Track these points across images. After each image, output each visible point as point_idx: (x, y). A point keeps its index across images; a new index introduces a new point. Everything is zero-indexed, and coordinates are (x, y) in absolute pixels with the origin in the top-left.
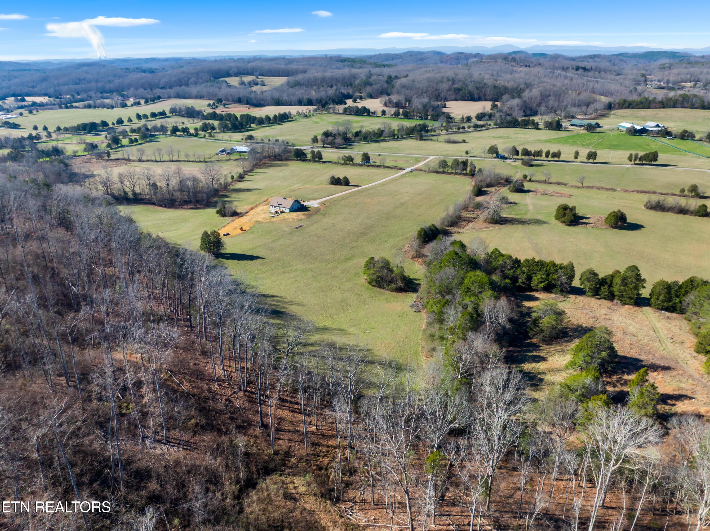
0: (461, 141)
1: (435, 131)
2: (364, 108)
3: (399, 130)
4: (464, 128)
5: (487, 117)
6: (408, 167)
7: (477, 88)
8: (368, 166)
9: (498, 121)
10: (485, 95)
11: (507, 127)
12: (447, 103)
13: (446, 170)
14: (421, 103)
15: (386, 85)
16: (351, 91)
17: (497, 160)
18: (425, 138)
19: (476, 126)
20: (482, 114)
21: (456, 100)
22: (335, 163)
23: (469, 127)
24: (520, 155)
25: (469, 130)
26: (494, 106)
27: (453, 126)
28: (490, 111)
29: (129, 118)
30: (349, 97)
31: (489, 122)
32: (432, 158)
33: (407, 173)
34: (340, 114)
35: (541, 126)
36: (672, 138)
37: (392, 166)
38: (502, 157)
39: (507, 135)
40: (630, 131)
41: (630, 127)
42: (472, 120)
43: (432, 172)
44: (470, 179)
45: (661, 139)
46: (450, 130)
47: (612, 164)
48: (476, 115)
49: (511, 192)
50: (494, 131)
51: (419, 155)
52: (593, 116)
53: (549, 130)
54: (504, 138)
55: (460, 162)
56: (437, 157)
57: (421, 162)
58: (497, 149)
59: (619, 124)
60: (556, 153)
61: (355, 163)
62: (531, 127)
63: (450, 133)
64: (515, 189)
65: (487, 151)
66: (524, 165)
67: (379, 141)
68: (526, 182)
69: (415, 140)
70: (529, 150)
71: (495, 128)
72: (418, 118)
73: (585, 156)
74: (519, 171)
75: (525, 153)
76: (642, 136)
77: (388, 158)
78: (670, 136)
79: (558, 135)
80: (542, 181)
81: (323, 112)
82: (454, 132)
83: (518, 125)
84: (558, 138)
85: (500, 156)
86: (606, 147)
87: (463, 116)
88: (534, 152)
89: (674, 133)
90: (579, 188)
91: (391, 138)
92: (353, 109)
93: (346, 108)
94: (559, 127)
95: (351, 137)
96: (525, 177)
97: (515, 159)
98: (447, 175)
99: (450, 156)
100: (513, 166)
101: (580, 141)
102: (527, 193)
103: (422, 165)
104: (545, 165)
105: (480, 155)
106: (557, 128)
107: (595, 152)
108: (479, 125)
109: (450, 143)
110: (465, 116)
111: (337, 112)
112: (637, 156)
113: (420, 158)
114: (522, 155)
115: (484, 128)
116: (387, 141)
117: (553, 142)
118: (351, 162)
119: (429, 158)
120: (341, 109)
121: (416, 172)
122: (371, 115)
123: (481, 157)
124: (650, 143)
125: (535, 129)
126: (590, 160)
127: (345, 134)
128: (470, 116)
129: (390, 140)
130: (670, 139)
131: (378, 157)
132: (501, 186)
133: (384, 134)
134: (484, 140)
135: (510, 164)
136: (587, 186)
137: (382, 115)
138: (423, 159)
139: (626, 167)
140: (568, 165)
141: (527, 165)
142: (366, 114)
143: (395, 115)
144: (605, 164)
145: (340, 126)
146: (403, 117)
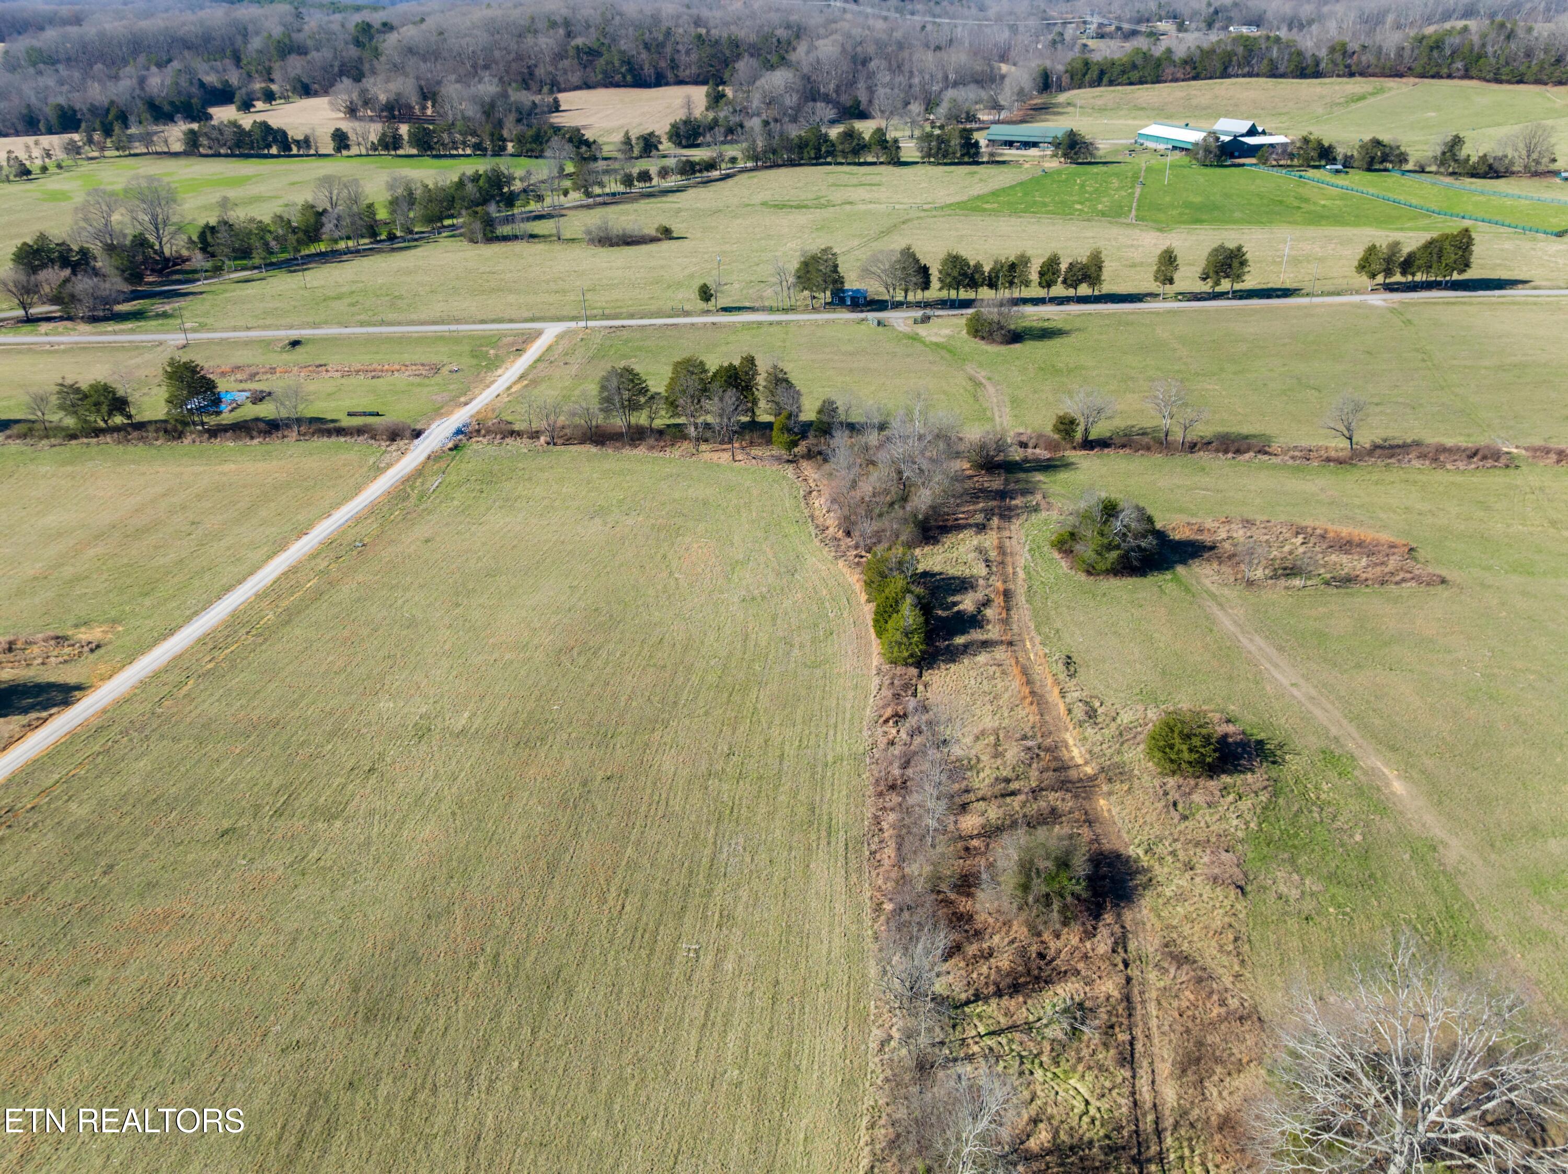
0: (651, 231)
1: (540, 198)
2: (266, 128)
3: (394, 203)
4: (645, 176)
5: (717, 134)
6: (439, 412)
7: (646, 46)
8: (214, 433)
9: (760, 144)
10: (674, 64)
11: (792, 164)
12: (562, 97)
13: (641, 418)
15: (352, 51)
16: (234, 78)
17: (844, 315)
18: (506, 230)
19: (689, 169)
20: (686, 122)
21: (587, 86)
22: (27, 432)
23: (664, 173)
24: (935, 283)
25: (666, 184)
26: (716, 99)
27: (607, 172)
28: (711, 115)
31: (731, 151)
32: (551, 332)
33: (432, 458)
34: (176, 155)
35: (910, 150)
36: (1340, 167)
37: (350, 414)
38: (861, 301)
39: (811, 196)
40: (1207, 151)
41: (1205, 139)
42: (661, 147)
43: (568, 441)
44: (790, 470)
45: (1311, 173)
46: (597, 190)
47: (1303, 296)
48: (668, 128)
49: (1089, 573)
50: (756, 180)
51: (493, 321)
52: (1016, 114)
53: (939, 164)
54: (806, 207)
55: (715, 375)
56: (573, 325)
57: (500, 371)
58: (836, 266)
59: (1144, 131)
60: (1084, 267)
61: (138, 419)
62: (875, 160)
63: (599, 199)
64: (1114, 554)
65: (791, 280)
66: (983, 338)
67: (309, 262)
68: (1074, 453)
69: (465, 243)
70: (972, 263)
71: (751, 170)
72: (468, 151)
73: (1198, 269)
74: (981, 375)
75: (955, 274)
76: (1243, 165)
77: (334, 360)
78: (1333, 161)
79: (981, 180)
80: (1146, 440)
81: (107, 153)
82: (614, 194)
83: (830, 153)
84: (995, 194)
85: (852, 298)
86: (1181, 214)
87: (627, 133)
88: (992, 270)
89: (1341, 151)
90: (1340, 462)
91: (362, 241)
92: (222, 134)
93: (192, 131)
94: (973, 151)
95: (185, 253)
96: (1066, 425)
97: (918, 305)
98: (656, 454)
99: (631, 316)
100: (937, 345)
101: (1075, 198)
102: (1180, 569)
103: (509, 388)
104: (1068, 327)
105: (761, 298)
106: (963, 155)
107: (1239, 249)
108: (698, 164)
109: (612, 245)
110: (633, 136)
111: (159, 150)
112: (1394, 254)
113: (494, 341)
114: (945, 285)
115: (715, 174)
116: (345, 257)
117: (993, 210)
118: (118, 420)
119: (539, 333)
120: (181, 136)
121: (479, 445)
122: (295, 151)
123: (771, 310)
124: (1300, 190)
125: (889, 163)
126: (1217, 283)
127: (141, 242)
128: (652, 134)
129: (358, 251)
130: (1337, 171)
131: (286, 357)
132: (989, 513)
133: (328, 227)
134: (739, 221)
135: (915, 338)
136: (1367, 446)
137: (338, 149)
138: (513, 344)
139: (1377, 307)
140: (1143, 313)
141: (997, 336)
142: (274, 150)
143: (386, 147)
144: (1278, 297)
145: (110, 210)
146: (414, 152)
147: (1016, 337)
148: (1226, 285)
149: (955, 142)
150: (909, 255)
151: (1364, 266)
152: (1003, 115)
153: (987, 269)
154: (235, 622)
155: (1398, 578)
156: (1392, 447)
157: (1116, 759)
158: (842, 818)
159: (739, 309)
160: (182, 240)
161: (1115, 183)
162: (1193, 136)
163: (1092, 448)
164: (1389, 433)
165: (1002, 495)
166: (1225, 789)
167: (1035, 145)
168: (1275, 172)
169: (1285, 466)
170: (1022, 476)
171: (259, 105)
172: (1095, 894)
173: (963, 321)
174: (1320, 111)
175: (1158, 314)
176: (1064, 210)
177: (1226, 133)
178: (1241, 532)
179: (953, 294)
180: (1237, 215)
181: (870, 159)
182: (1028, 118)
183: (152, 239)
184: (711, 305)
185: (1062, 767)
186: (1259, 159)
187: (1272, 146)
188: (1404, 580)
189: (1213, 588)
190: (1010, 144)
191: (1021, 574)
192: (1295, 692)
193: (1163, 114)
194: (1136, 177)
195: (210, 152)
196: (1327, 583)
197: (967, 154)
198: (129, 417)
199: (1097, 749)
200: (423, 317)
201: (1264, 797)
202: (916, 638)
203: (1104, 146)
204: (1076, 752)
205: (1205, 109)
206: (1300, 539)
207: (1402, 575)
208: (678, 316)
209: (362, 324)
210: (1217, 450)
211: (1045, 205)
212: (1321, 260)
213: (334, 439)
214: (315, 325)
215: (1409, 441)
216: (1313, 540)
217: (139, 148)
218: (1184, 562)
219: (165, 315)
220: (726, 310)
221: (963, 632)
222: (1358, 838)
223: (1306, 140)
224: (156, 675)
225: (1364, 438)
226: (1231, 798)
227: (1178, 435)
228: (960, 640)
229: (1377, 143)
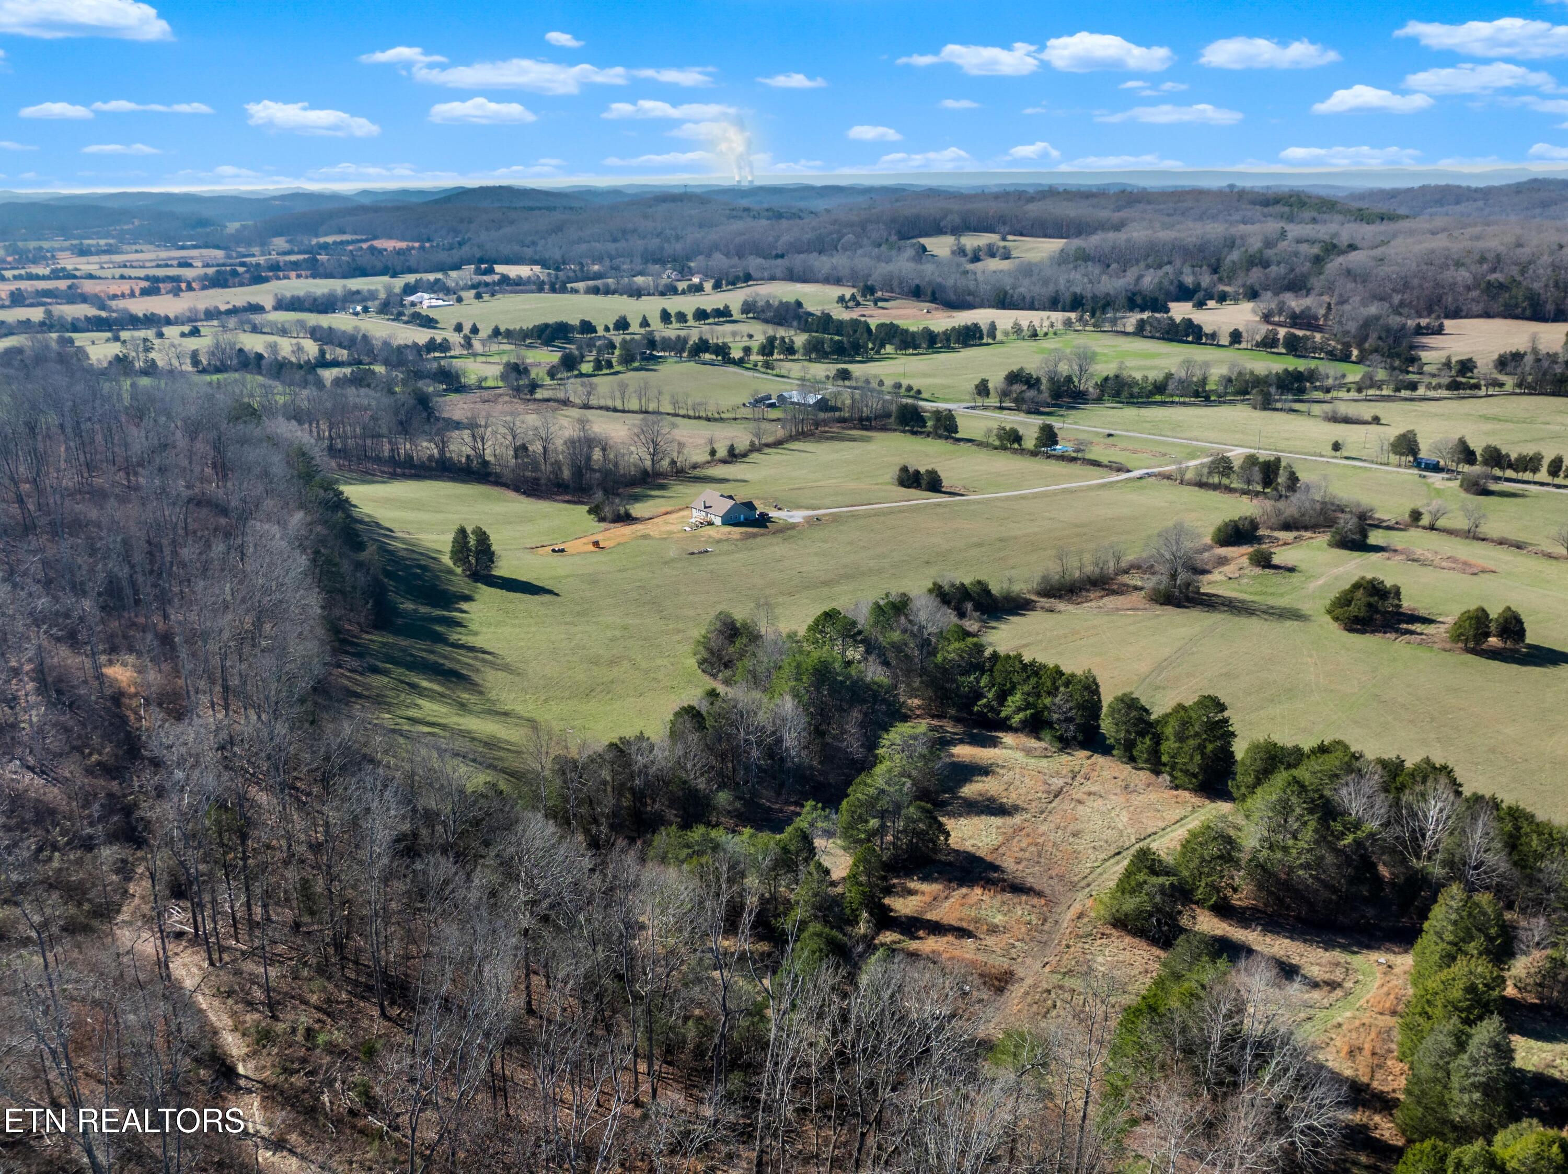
0: (1367, 418)
1: (1328, 391)
2: (1188, 323)
3: (1224, 381)
4: (1416, 388)
6: (1141, 468)
9: (1531, 377)
18: (1279, 405)
22: (980, 444)
28: (1552, 350)
29: (644, 317)
32: (1238, 451)
33: (1125, 480)
34: (1128, 334)
37: (1109, 461)
38: (1429, 465)
42: (1476, 371)
43: (1189, 484)
48: (1493, 357)
51: (1216, 443)
56: (1254, 451)
57: (1192, 460)
58: (1416, 443)
61: (1024, 446)
63: (1368, 398)
65: (1390, 447)
67: (1151, 405)
69: (1249, 409)
70: (1503, 453)
71: (1514, 394)
75: (1492, 458)
77: (1123, 444)
81: (1086, 328)
85: (1425, 463)
87: (1449, 357)
91: (1190, 399)
92: (1166, 323)
93: (1142, 320)
95: (1090, 389)
96: (1417, 516)
99: (1289, 452)
103: (1190, 466)
109: (1334, 422)
110: (1457, 359)
111: (1119, 329)
113: (1203, 451)
115: (1479, 393)
116: (1175, 406)
118: (1016, 445)
120: (1135, 322)
122: (1204, 340)
123: (1373, 463)
127: (1069, 379)
128: (1473, 360)
129: (1184, 404)
131: (1102, 439)
133: (1171, 386)
137: (1232, 343)
142: (1190, 339)
143: (1266, 346)
145: (1060, 360)
146: (1284, 351)
150: (1463, 442)
159: (1354, 459)
160: (1091, 383)
171: (1210, 304)
183: (1075, 379)
184: (1338, 454)
195: (1149, 335)
198: (1020, 445)
200: (1183, 435)
209: (1150, 434)
213: (1093, 467)
214: (1127, 431)
217: (1107, 327)
219: (1062, 416)
220: (1346, 458)
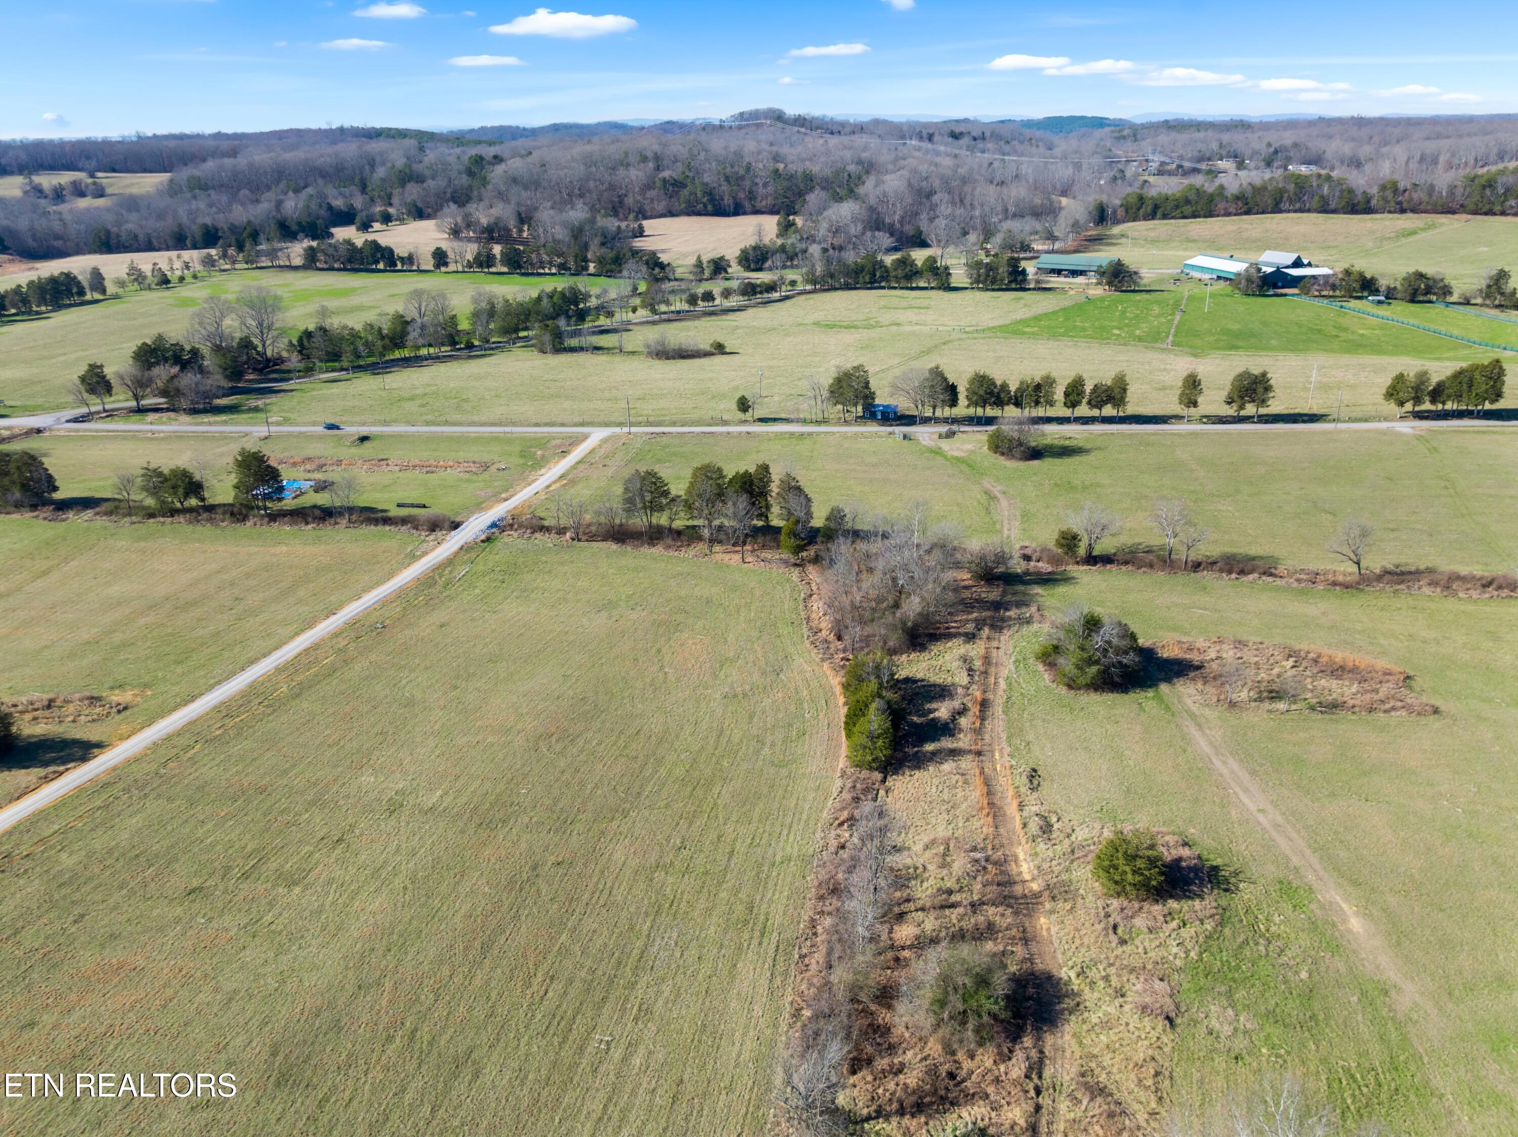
0: (706, 346)
1: (610, 314)
4: (708, 297)
5: (778, 259)
6: (479, 506)
7: (727, 179)
8: (274, 517)
9: (819, 269)
10: (752, 196)
11: (848, 287)
12: (645, 223)
13: (662, 519)
14: (564, 224)
15: (464, 180)
16: (358, 202)
17: (873, 428)
18: (574, 342)
19: (750, 290)
20: (755, 248)
21: (671, 214)
22: (115, 508)
23: (726, 294)
24: (962, 400)
25: (727, 304)
26: (786, 227)
27: (673, 292)
28: (779, 242)
30: (346, 218)
31: (791, 275)
32: (597, 435)
33: (467, 548)
35: (959, 275)
36: (1382, 298)
37: (399, 505)
38: (892, 416)
39: (861, 317)
40: (1249, 280)
41: (1247, 270)
42: (730, 270)
43: (592, 538)
44: (795, 574)
45: (1353, 303)
46: (663, 308)
47: (1329, 421)
48: (738, 253)
49: (1070, 687)
50: (811, 302)
51: (546, 425)
52: (1070, 243)
53: (988, 290)
54: (855, 327)
55: (731, 481)
56: (617, 430)
57: (543, 471)
58: (867, 383)
59: (1187, 262)
60: (1109, 389)
61: (211, 501)
62: (926, 285)
63: (663, 316)
64: (1094, 669)
65: (826, 394)
66: (1003, 454)
67: (393, 366)
68: (1076, 567)
69: (535, 353)
70: (999, 383)
71: (810, 292)
72: (554, 271)
73: (1223, 394)
74: (996, 490)
75: (982, 392)
76: (1285, 295)
77: (396, 455)
78: (1376, 292)
79: (1025, 305)
80: (1151, 557)
81: (237, 266)
82: (678, 312)
83: (884, 278)
84: (1037, 318)
85: (883, 413)
86: (1218, 340)
87: (699, 257)
88: (1018, 390)
89: (1383, 283)
90: (1347, 586)
91: (443, 349)
92: (337, 251)
93: (311, 248)
94: (1020, 278)
95: (285, 354)
96: (1069, 541)
97: (946, 421)
98: (672, 553)
99: (674, 424)
100: (957, 459)
101: (1115, 324)
102: (1164, 688)
103: (548, 487)
104: (1088, 446)
105: (798, 410)
106: (1010, 282)
107: (1264, 374)
108: (759, 286)
109: (668, 358)
110: (705, 259)
111: (282, 263)
112: (1423, 383)
113: (542, 443)
114: (972, 403)
115: (776, 295)
116: (425, 363)
117: (1033, 333)
118: (193, 502)
119: (586, 437)
120: (302, 251)
121: (510, 539)
122: (399, 267)
123: (804, 421)
124: (1340, 320)
125: (939, 288)
126: (1242, 407)
127: (246, 344)
128: (722, 258)
129: (438, 358)
130: (1380, 302)
131: (354, 451)
132: (980, 624)
133: (413, 334)
134: (789, 339)
135: (937, 452)
136: (1377, 571)
137: (438, 266)
138: (559, 446)
139: (1403, 435)
140: (1164, 434)
141: (1017, 452)
142: (381, 266)
143: (481, 265)
144: (1304, 422)
145: (223, 316)
146: (505, 269)
147: (1036, 454)
148: (1250, 409)
149: (1003, 270)
150: (937, 374)
151: (1395, 392)
152: (1057, 245)
153: (1013, 388)
154: (253, 691)
155: (1387, 706)
156: (1403, 573)
157: (1064, 877)
158: (778, 919)
159: (775, 420)
160: (282, 344)
161: (1156, 309)
162: (1235, 267)
163: (1095, 564)
164: (1402, 559)
165: (997, 606)
166: (1169, 916)
167: (1082, 273)
168: (1317, 302)
169: (1288, 589)
170: (1021, 588)
171: (377, 226)
172: (1016, 1015)
173: (985, 437)
174: (1370, 245)
175: (1180, 435)
176: (1102, 335)
177: (1268, 264)
178: (1231, 653)
179: (980, 411)
180: (1274, 342)
181: (922, 284)
182: (1081, 249)
183: (256, 341)
184: (748, 416)
185: (1006, 882)
186: (1301, 289)
187: (1314, 277)
188: (1393, 709)
189: (1194, 709)
190: (1059, 272)
191: (1002, 684)
192: (1261, 818)
193: (1213, 246)
194: (1177, 305)
195: (325, 266)
196: (1312, 708)
197: (1015, 281)
198: (203, 499)
199: (1046, 866)
200: (484, 419)
201: (1209, 926)
202: (880, 743)
203: (1148, 275)
204: (1024, 867)
205: (1255, 241)
206: (1291, 662)
207: (1392, 703)
208: (717, 425)
209: (427, 423)
210: (1221, 571)
211: (1084, 329)
212: (1352, 387)
213: (380, 527)
214: (386, 423)
215: (1422, 567)
216: (1305, 664)
217: (265, 262)
218: (1168, 680)
219: (256, 409)
220: (762, 420)
221: (933, 740)
222: (1304, 975)
223: (1347, 273)
224: (169, 738)
225: (1374, 563)
226: (1174, 924)
227: (1181, 555)
228: (929, 747)
229: (1420, 276)
